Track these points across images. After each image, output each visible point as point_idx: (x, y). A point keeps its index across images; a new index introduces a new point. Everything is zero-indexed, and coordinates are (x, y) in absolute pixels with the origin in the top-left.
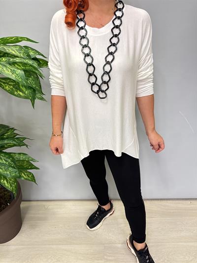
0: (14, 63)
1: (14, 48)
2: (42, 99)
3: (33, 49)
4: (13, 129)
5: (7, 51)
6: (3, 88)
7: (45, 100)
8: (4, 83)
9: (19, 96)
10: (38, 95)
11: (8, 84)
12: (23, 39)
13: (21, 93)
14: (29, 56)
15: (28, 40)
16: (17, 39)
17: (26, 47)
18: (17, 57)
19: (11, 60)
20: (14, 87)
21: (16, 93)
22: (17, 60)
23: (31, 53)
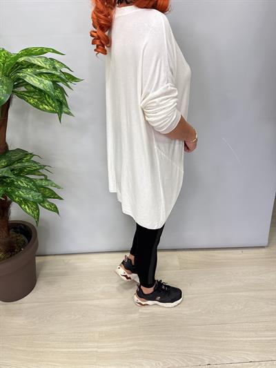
0: (40, 74)
1: (40, 60)
2: (69, 113)
3: (59, 62)
4: (31, 154)
5: (33, 62)
6: (27, 101)
7: (72, 115)
8: (28, 96)
9: (45, 110)
10: (65, 109)
11: (32, 97)
12: (48, 50)
13: (47, 107)
14: (55, 68)
15: (54, 51)
16: (42, 50)
17: (51, 59)
18: (43, 68)
19: (38, 70)
20: (38, 101)
21: (41, 107)
22: (44, 71)
23: (57, 66)
